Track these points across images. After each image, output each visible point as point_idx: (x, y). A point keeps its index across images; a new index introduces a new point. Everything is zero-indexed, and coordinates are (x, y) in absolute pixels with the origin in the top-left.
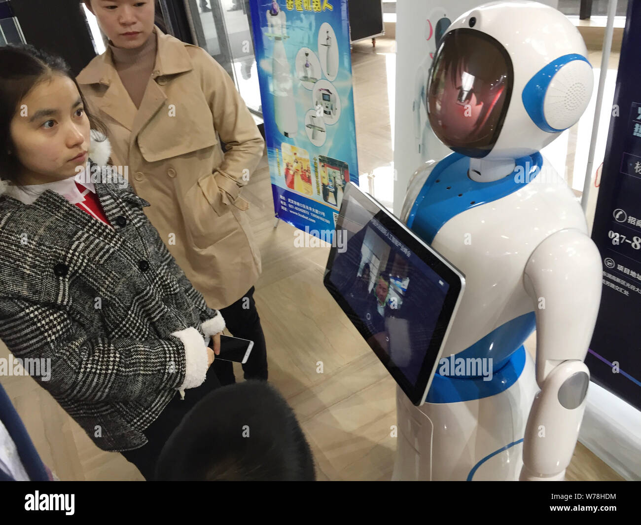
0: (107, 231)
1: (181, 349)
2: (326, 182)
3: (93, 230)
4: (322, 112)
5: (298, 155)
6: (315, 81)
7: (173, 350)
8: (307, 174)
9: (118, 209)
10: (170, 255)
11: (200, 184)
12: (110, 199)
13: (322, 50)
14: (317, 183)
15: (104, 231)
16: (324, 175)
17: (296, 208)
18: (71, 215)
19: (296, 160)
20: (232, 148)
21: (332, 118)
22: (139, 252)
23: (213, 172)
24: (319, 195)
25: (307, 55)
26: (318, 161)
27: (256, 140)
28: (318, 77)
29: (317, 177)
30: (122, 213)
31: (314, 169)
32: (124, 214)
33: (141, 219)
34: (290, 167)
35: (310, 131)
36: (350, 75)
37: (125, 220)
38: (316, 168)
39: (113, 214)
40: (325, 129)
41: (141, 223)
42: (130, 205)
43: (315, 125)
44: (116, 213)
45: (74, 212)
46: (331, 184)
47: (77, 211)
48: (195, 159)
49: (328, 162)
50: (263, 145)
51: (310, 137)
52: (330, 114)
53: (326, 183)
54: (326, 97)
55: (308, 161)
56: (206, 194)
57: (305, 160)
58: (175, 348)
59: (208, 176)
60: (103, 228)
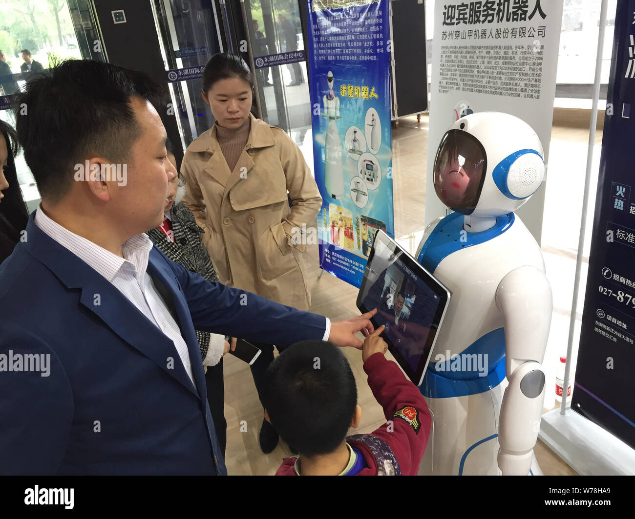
0: (174, 246)
1: (208, 337)
2: (366, 238)
3: (165, 245)
4: (366, 178)
5: (343, 214)
6: (360, 153)
7: (202, 337)
8: (350, 230)
9: (183, 233)
10: (213, 270)
11: (272, 230)
12: (179, 225)
13: (368, 129)
14: (358, 238)
15: (171, 246)
16: (364, 232)
17: (339, 260)
18: (153, 233)
19: (341, 218)
20: (298, 204)
21: (373, 184)
22: (191, 264)
23: (282, 222)
24: (359, 249)
25: (355, 132)
26: (360, 220)
27: (316, 199)
28: (363, 149)
29: (358, 234)
30: (185, 236)
31: (356, 226)
32: (186, 237)
33: (197, 241)
34: (335, 225)
35: (354, 194)
36: (389, 149)
37: (186, 241)
38: (358, 226)
39: (179, 236)
40: (367, 193)
41: (196, 244)
42: (191, 231)
43: (359, 190)
44: (181, 235)
45: (155, 231)
46: (370, 240)
47: (157, 231)
48: (269, 210)
49: (369, 221)
50: (321, 203)
51: (354, 199)
52: (372, 180)
53: (366, 240)
54: (370, 166)
55: (351, 220)
56: (275, 237)
57: (348, 219)
58: (204, 336)
59: (278, 224)
60: (171, 244)
